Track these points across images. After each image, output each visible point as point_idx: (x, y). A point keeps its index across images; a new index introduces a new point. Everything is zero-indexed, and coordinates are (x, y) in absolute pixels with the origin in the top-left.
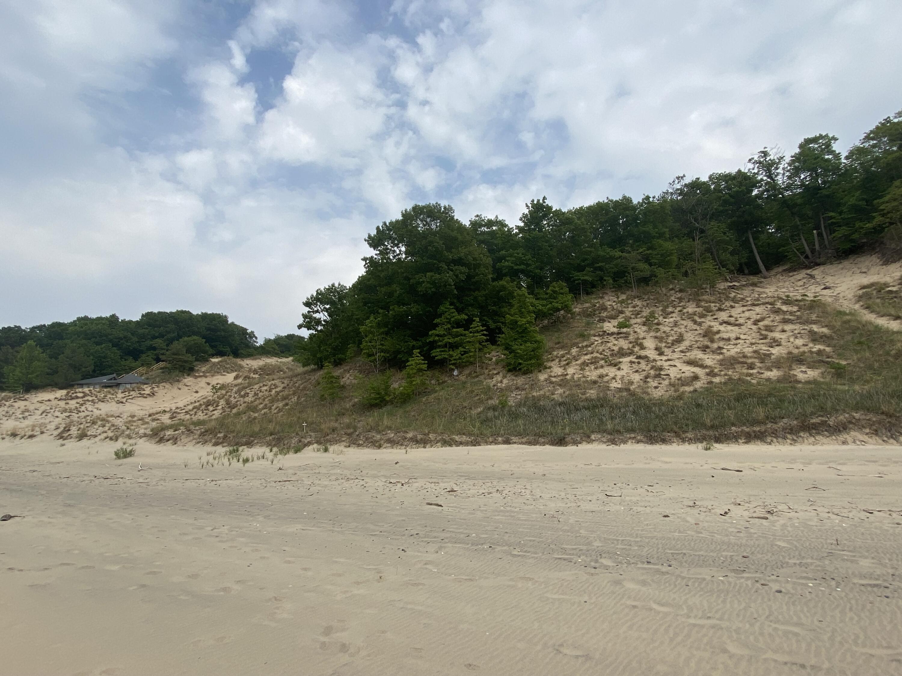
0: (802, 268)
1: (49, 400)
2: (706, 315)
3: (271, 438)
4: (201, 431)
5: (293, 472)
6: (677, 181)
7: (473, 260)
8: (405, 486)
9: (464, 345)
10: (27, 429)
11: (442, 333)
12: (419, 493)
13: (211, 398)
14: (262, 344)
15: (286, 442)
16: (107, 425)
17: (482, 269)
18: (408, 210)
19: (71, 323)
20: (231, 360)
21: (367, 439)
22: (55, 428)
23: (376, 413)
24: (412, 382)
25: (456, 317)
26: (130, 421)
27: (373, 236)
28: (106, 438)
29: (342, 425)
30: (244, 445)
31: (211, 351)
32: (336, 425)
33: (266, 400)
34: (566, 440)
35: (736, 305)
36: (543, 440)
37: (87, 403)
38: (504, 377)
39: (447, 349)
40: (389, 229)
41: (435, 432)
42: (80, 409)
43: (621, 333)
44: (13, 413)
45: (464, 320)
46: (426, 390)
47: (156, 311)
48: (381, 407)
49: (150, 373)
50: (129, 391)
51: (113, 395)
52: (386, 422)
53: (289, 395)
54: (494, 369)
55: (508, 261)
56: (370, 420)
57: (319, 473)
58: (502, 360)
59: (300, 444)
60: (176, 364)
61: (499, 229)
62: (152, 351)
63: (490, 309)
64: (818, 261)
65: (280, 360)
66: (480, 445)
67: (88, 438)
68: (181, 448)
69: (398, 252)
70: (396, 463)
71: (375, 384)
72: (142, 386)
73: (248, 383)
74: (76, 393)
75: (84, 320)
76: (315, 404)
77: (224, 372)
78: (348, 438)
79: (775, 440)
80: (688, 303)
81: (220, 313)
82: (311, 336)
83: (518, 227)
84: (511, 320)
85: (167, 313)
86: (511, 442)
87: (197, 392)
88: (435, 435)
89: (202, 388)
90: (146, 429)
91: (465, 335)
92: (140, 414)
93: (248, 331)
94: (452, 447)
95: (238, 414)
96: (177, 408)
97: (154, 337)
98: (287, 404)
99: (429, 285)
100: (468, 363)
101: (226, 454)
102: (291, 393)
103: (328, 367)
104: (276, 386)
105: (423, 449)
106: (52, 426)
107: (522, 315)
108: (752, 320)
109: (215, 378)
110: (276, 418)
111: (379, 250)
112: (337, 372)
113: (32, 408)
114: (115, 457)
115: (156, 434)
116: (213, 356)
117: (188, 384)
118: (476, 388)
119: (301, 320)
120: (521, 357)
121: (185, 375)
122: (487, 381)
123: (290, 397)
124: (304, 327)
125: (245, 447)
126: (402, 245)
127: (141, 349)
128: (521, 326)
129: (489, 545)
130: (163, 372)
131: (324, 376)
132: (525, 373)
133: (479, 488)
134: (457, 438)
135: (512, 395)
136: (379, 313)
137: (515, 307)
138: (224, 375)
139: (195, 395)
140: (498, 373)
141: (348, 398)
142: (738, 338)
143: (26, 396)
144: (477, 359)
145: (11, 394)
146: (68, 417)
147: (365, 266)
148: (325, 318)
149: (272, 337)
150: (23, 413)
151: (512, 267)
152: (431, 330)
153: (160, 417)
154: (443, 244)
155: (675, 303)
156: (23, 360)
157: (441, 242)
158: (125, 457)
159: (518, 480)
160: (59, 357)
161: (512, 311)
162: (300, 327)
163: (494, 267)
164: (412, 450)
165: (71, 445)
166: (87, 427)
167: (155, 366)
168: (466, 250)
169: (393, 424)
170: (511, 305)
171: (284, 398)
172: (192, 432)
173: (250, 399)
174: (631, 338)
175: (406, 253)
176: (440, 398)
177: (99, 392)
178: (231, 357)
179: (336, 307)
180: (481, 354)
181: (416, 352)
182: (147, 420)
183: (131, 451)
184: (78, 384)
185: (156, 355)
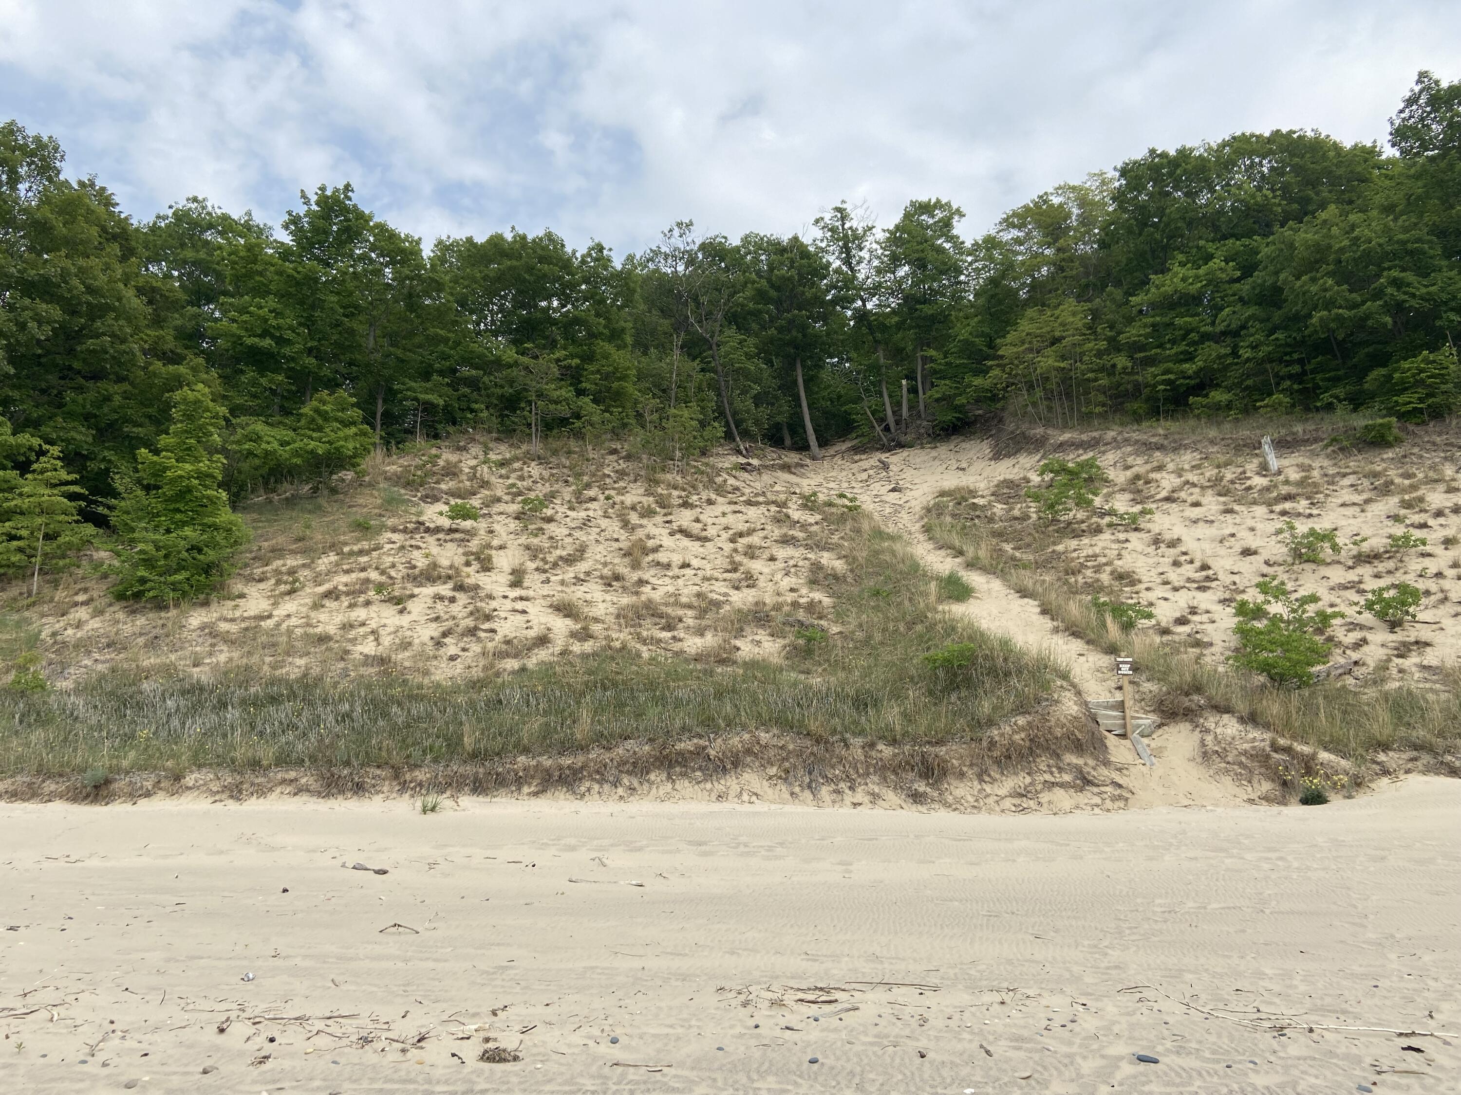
0: (878, 450)
2: (655, 513)
6: (676, 232)
34: (115, 786)
35: (720, 500)
36: (53, 787)
43: (456, 531)
64: (903, 438)
79: (596, 787)
80: (631, 485)
91: (14, 489)
108: (731, 532)
142: (685, 565)
155: (608, 481)
174: (474, 545)
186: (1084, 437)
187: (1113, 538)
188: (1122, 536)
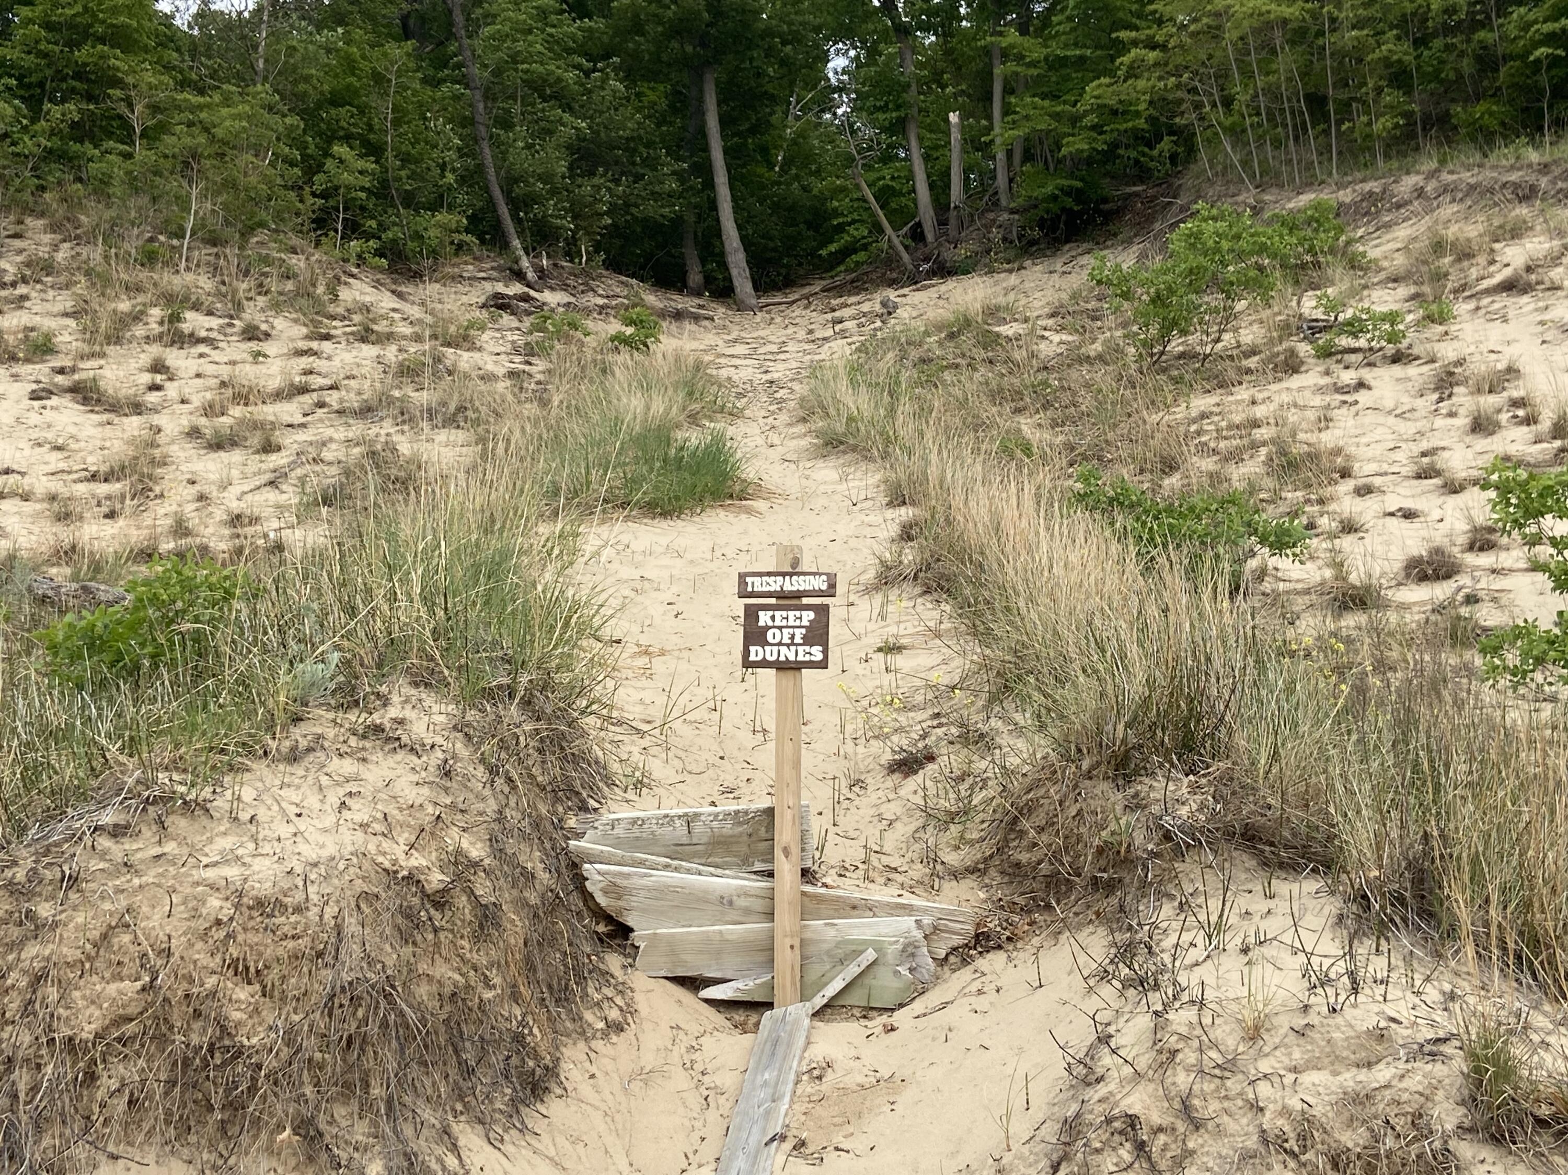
64: (950, 254)
186: (1346, 196)
187: (1326, 380)
188: (1348, 377)
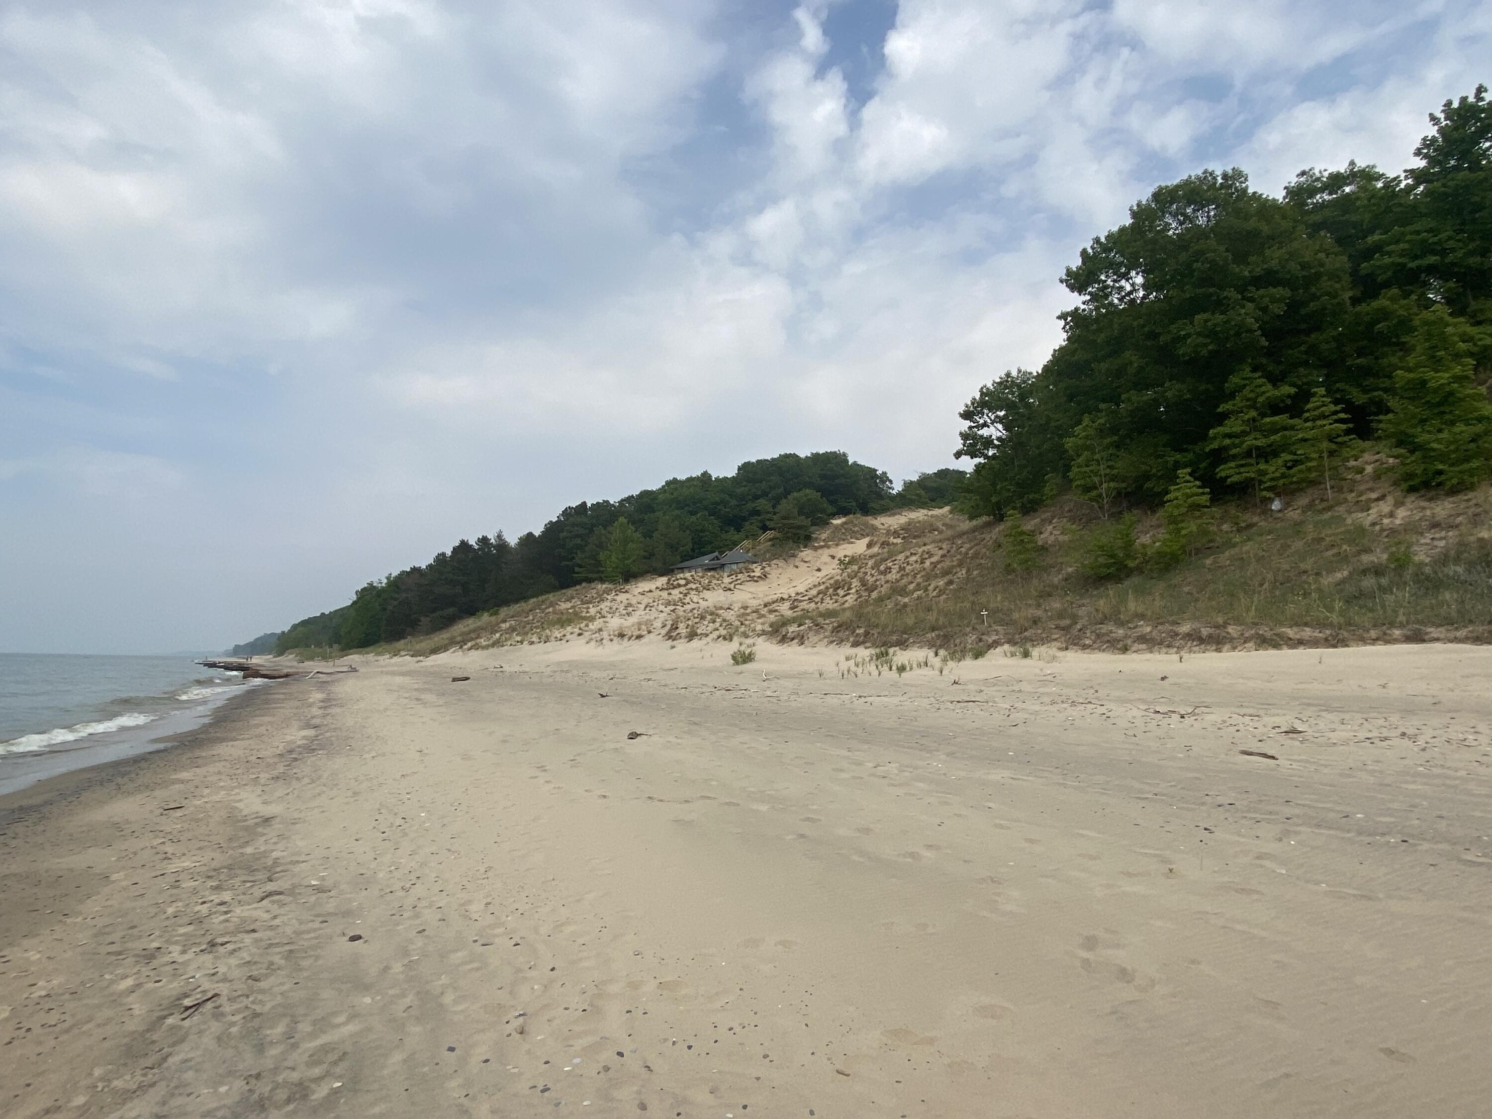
1: (651, 591)
3: (933, 635)
4: (833, 627)
5: (977, 688)
7: (1302, 269)
8: (1188, 721)
9: (1293, 448)
10: (633, 628)
11: (1237, 429)
12: (1221, 733)
13: (839, 578)
14: (900, 490)
15: (958, 641)
16: (718, 620)
17: (1326, 284)
18: (1144, 203)
19: (660, 489)
20: (859, 519)
21: (1098, 636)
22: (661, 626)
23: (1112, 590)
24: (1178, 531)
25: (1268, 395)
26: (744, 615)
27: (1075, 269)
28: (719, 637)
29: (1049, 614)
30: (895, 646)
31: (831, 509)
32: (1039, 613)
33: (918, 576)
37: (691, 592)
38: (1399, 504)
39: (1252, 461)
40: (1106, 249)
41: (1238, 621)
42: (684, 601)
44: (617, 609)
45: (1289, 396)
46: (1212, 544)
47: (754, 460)
48: (1119, 580)
49: (758, 548)
50: (736, 574)
51: (718, 580)
52: (1132, 605)
53: (953, 567)
54: (1372, 490)
55: (1389, 254)
56: (1102, 602)
57: (1020, 691)
58: (1391, 469)
59: (981, 644)
60: (788, 532)
61: (1363, 189)
62: (756, 517)
63: (1352, 366)
65: (930, 513)
66: (1347, 646)
67: (699, 637)
68: (809, 650)
69: (1128, 288)
70: (1163, 679)
71: (1104, 540)
72: (750, 567)
73: (888, 552)
74: (677, 580)
75: (673, 484)
76: (997, 580)
77: (851, 538)
78: (1063, 635)
81: (836, 450)
82: (978, 467)
83: (1411, 173)
84: (1410, 381)
85: (768, 460)
86: (1426, 637)
87: (819, 570)
88: (1239, 628)
89: (825, 563)
90: (763, 624)
91: (1292, 428)
92: (754, 603)
93: (878, 473)
94: (1281, 649)
95: (880, 599)
96: (797, 594)
97: (756, 497)
98: (951, 582)
99: (1200, 340)
100: (1304, 485)
101: (872, 659)
102: (955, 563)
103: (1013, 518)
104: (931, 555)
105: (1215, 654)
106: (658, 624)
107: (1436, 363)
109: (840, 547)
110: (936, 604)
111: (1090, 294)
112: (1029, 524)
113: (634, 601)
114: (732, 662)
115: (777, 631)
116: (833, 515)
117: (806, 560)
118: (1329, 532)
119: (959, 444)
120: (1442, 457)
121: (801, 546)
122: (1354, 515)
123: (954, 571)
124: (965, 454)
125: (897, 648)
126: (1137, 274)
127: (743, 515)
128: (1436, 391)
129: (1399, 838)
130: (773, 545)
131: (1009, 532)
132: (1453, 491)
133: (1357, 728)
134: (1290, 632)
135: (1423, 541)
136: (1101, 411)
137: (1419, 349)
138: (852, 543)
139: (819, 574)
140: (1382, 498)
141: (1054, 567)
143: (627, 587)
144: (1327, 474)
145: (611, 586)
146: (673, 611)
147: (1064, 328)
148: (999, 434)
149: (915, 478)
150: (626, 607)
151: (1404, 265)
152: (1213, 427)
153: (778, 608)
154: (1227, 250)
156: (616, 542)
157: (1222, 248)
158: (744, 662)
159: (1454, 715)
160: (654, 535)
161: (1411, 361)
162: (958, 455)
163: (1354, 273)
164: (1193, 655)
165: (681, 645)
166: (696, 623)
167: (762, 538)
168: (1284, 250)
169: (1147, 609)
170: (1406, 349)
171: (945, 573)
172: (822, 628)
173: (894, 577)
175: (1144, 286)
176: (1244, 556)
177: (702, 577)
178: (858, 515)
179: (1018, 413)
180: (1336, 462)
181: (1184, 473)
182: (763, 613)
183: (750, 654)
184: (678, 569)
185: (761, 521)
